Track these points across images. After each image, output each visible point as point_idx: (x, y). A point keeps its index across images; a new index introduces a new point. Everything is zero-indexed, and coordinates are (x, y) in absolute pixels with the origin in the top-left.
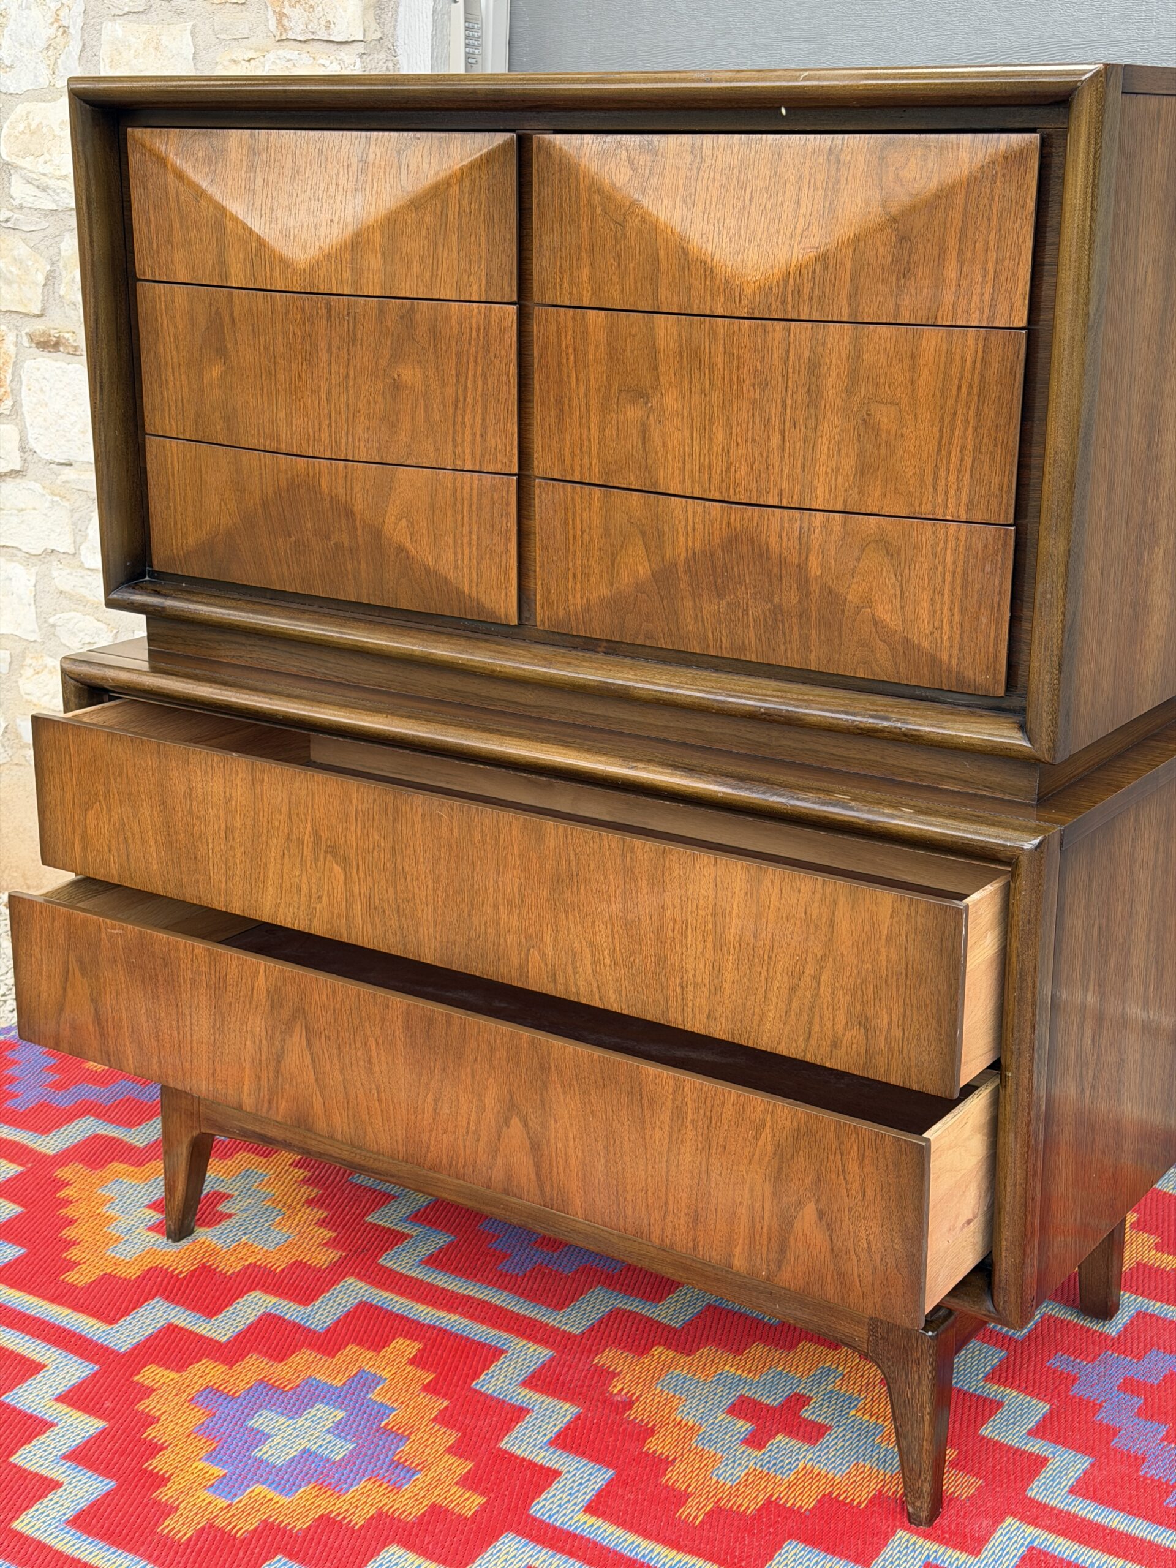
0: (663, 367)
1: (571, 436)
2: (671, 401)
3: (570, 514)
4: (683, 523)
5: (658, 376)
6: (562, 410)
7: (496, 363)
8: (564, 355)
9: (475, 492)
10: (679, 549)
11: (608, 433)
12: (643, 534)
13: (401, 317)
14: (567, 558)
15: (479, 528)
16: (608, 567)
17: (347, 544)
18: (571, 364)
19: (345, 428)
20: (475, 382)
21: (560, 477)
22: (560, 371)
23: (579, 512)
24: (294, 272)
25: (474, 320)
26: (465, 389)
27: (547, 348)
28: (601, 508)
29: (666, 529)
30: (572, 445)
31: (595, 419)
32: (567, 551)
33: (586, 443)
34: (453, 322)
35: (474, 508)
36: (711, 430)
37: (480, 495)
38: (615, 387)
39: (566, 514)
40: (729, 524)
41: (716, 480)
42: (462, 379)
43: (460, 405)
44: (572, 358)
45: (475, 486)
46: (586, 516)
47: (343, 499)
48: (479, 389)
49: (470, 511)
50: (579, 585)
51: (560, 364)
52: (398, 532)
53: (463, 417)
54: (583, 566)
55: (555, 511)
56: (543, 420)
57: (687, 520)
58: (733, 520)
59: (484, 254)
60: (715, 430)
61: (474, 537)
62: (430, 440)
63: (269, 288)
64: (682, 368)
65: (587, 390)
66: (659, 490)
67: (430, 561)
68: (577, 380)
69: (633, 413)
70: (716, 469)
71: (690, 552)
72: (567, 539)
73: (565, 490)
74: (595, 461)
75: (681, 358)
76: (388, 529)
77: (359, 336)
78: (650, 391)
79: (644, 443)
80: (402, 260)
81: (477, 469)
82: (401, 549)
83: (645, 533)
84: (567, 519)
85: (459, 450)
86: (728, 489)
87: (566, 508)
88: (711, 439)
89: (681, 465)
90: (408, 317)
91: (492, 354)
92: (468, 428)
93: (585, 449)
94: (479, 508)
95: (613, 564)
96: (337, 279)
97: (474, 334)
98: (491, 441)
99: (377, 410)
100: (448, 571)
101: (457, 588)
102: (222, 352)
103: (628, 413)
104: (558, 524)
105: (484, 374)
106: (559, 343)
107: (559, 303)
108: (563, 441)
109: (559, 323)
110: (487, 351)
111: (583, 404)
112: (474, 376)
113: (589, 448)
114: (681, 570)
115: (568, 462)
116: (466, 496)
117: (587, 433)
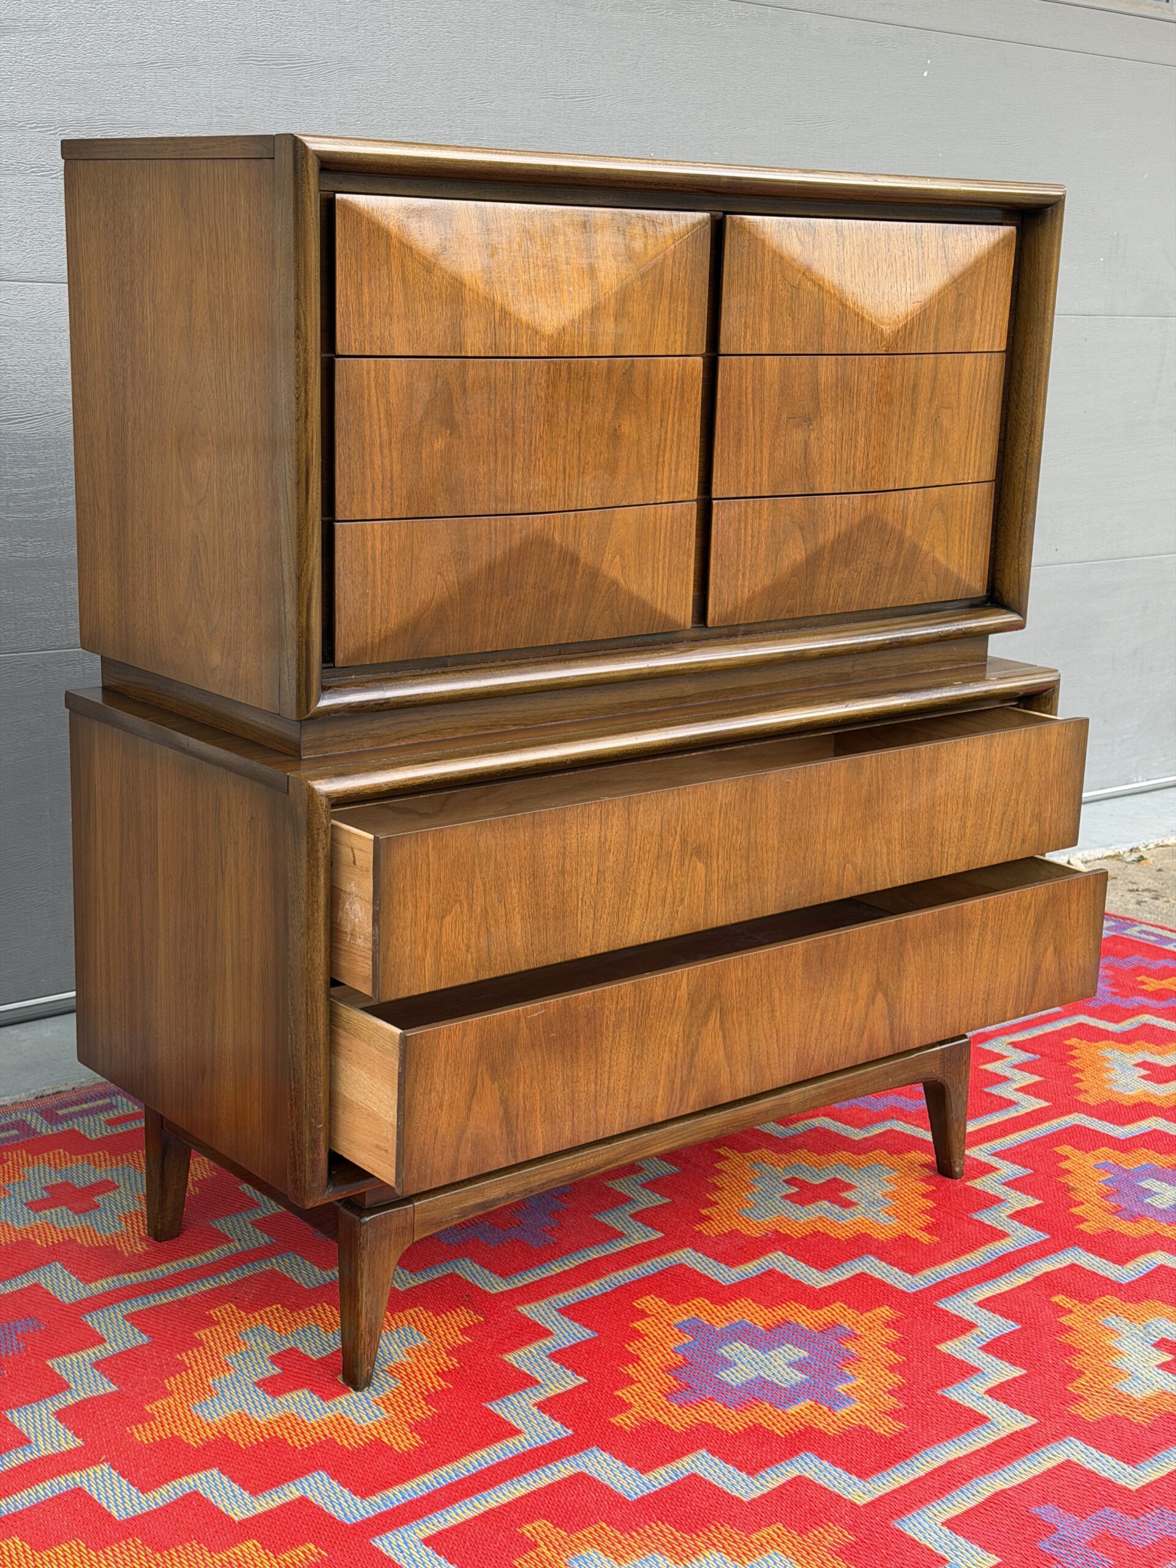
0: (822, 396)
1: (746, 460)
2: (829, 423)
3: (743, 525)
4: (833, 514)
5: (819, 403)
6: (740, 441)
7: (688, 406)
8: (744, 394)
9: (669, 520)
10: (829, 534)
11: (777, 454)
12: (801, 529)
13: (624, 374)
14: (738, 561)
15: (670, 551)
16: (772, 561)
17: (562, 591)
18: (750, 402)
19: (576, 482)
20: (673, 425)
21: (735, 496)
22: (740, 408)
23: (750, 521)
24: (543, 338)
25: (675, 372)
26: (666, 433)
27: (729, 390)
28: (769, 516)
29: (820, 521)
30: (747, 467)
31: (766, 443)
32: (738, 556)
33: (758, 464)
34: (661, 376)
35: (668, 534)
36: (856, 439)
37: (672, 522)
38: (785, 416)
39: (739, 526)
40: (866, 508)
41: (858, 476)
42: (664, 424)
43: (662, 447)
44: (750, 396)
45: (670, 515)
46: (756, 525)
47: (571, 548)
48: (676, 431)
49: (665, 537)
50: (747, 582)
51: (740, 403)
52: (612, 569)
53: (664, 457)
54: (752, 566)
55: (730, 525)
56: (722, 451)
57: (836, 512)
58: (869, 507)
59: (685, 315)
60: (859, 440)
61: (667, 560)
62: (640, 481)
63: (512, 355)
64: (837, 395)
65: (762, 421)
66: (815, 492)
67: (634, 588)
68: (754, 413)
69: (798, 435)
70: (859, 469)
71: (837, 535)
72: (739, 545)
73: (740, 505)
74: (765, 477)
75: (837, 387)
76: (605, 567)
77: (592, 394)
78: (812, 416)
79: (805, 457)
80: (629, 321)
81: (671, 500)
82: (614, 583)
83: (804, 528)
84: (740, 529)
85: (660, 485)
86: (866, 483)
87: (740, 521)
88: (856, 447)
89: (833, 469)
90: (628, 373)
91: (685, 399)
92: (667, 466)
93: (757, 469)
94: (672, 534)
95: (776, 559)
96: (578, 343)
97: (675, 383)
98: (681, 474)
99: (602, 461)
100: (646, 595)
101: (652, 607)
102: (449, 424)
103: (794, 435)
104: (731, 535)
105: (680, 416)
106: (740, 386)
107: (742, 352)
108: (739, 465)
109: (741, 369)
110: (682, 398)
111: (758, 434)
112: (673, 419)
113: (761, 468)
114: (827, 551)
115: (743, 482)
116: (663, 525)
117: (759, 455)
